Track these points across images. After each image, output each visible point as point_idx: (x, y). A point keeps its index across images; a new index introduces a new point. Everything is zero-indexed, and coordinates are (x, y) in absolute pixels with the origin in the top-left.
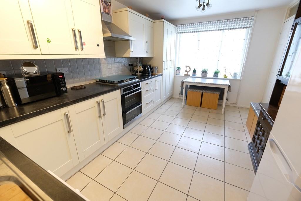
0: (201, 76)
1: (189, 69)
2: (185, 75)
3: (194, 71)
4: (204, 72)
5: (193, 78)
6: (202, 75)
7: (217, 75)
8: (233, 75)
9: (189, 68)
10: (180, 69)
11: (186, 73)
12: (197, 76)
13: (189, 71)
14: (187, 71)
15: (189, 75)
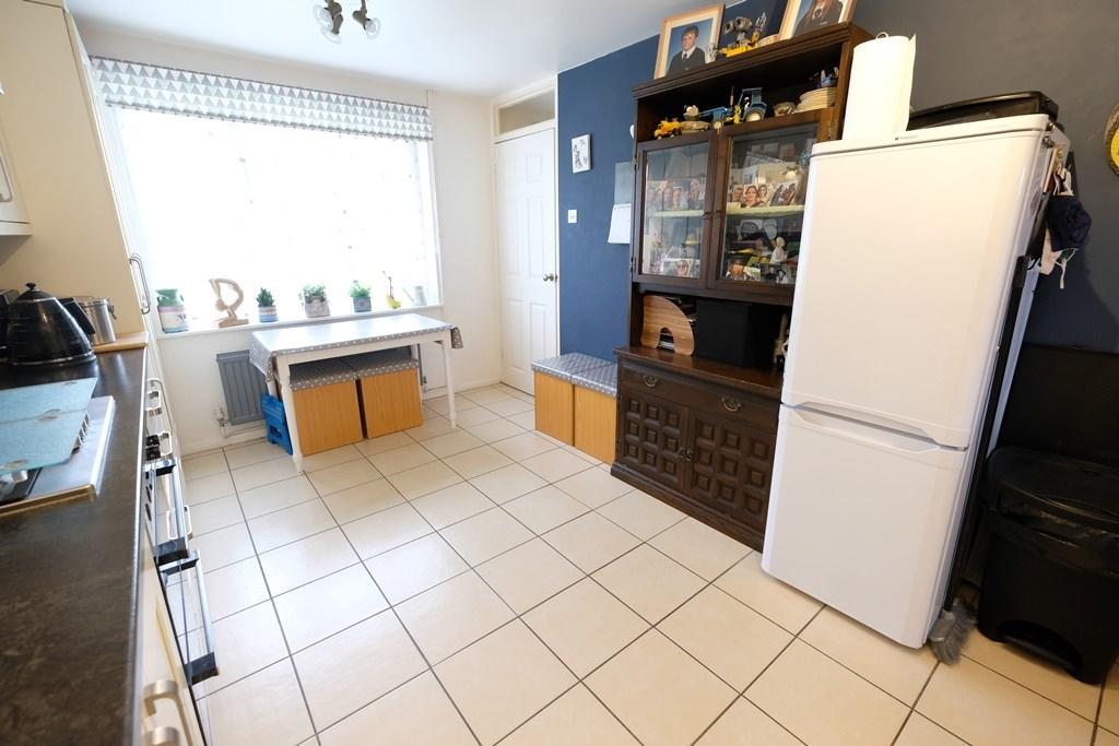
0: (304, 317)
1: (235, 296)
2: (221, 325)
3: (265, 300)
4: (315, 298)
5: (268, 332)
6: (309, 313)
7: (367, 304)
8: (413, 293)
9: (236, 287)
10: (178, 299)
11: (225, 315)
12: (282, 319)
13: (239, 302)
14: (229, 302)
15: (246, 322)
